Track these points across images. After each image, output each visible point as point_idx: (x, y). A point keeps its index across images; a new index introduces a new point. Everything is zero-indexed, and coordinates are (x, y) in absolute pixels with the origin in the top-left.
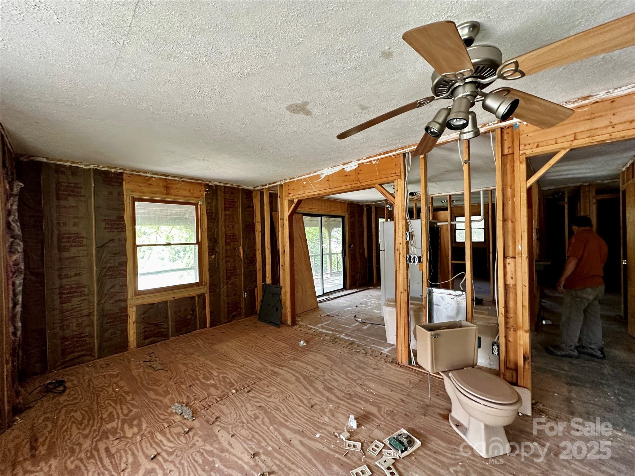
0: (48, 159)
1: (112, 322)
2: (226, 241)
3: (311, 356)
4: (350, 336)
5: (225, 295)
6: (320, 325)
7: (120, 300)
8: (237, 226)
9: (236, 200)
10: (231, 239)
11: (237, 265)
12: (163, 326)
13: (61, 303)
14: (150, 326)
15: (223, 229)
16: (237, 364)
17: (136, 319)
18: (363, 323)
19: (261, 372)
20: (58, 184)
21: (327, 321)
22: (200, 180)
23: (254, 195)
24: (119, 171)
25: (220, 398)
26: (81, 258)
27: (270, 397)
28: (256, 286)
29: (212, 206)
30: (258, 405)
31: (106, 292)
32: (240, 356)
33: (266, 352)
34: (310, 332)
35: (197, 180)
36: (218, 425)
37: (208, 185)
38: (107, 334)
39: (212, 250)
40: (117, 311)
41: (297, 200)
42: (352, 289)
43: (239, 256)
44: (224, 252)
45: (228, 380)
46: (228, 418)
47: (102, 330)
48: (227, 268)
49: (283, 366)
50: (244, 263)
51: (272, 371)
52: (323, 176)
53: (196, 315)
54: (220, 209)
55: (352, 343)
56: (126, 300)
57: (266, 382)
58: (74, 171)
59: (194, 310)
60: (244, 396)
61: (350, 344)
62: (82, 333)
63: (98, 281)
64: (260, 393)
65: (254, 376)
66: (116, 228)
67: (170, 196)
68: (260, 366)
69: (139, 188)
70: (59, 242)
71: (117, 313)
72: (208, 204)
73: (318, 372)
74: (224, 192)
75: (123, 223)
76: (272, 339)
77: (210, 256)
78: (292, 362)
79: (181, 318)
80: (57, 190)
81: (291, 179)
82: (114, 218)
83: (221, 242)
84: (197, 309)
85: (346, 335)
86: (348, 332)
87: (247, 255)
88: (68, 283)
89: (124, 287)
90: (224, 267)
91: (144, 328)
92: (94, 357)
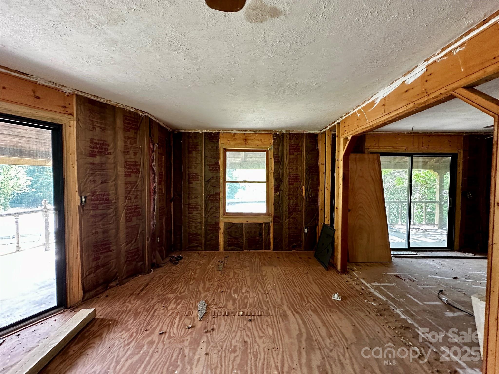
0: (185, 130)
1: (211, 230)
2: (289, 181)
3: (335, 317)
4: (412, 316)
5: (287, 227)
6: (377, 284)
7: (216, 217)
8: (300, 168)
9: (300, 145)
10: (295, 179)
11: (299, 203)
12: (240, 240)
13: (189, 213)
14: (232, 238)
15: (288, 170)
16: (263, 290)
17: (224, 231)
18: (450, 306)
19: (275, 307)
20: (189, 144)
21: (390, 282)
22: (270, 131)
23: (319, 138)
24: (217, 132)
25: (228, 313)
26: (198, 188)
27: (260, 337)
28: (318, 224)
29: (278, 152)
30: (246, 339)
31: (209, 210)
32: (272, 283)
33: (294, 290)
34: (358, 288)
35: (267, 131)
36: (207, 336)
37: (276, 134)
38: (209, 237)
39: (277, 188)
40: (214, 223)
41: (351, 136)
42: (465, 252)
43: (301, 195)
44: (287, 190)
45: (246, 301)
46: (217, 334)
47: (206, 234)
48: (289, 204)
49: (297, 312)
50: (306, 201)
51: (284, 312)
52: (378, 101)
53: (262, 238)
54: (285, 153)
55: (408, 328)
56: (219, 218)
57: (269, 320)
58: (196, 135)
59: (261, 234)
60: (243, 323)
61: (402, 327)
62: (197, 233)
63: (205, 202)
64: (256, 328)
65: (265, 308)
66: (215, 170)
67: (248, 146)
68: (279, 301)
69: (228, 142)
70: (189, 178)
71: (214, 225)
72: (275, 149)
73: (328, 341)
74: (290, 139)
75: (218, 166)
76: (311, 279)
77: (275, 193)
78: (310, 312)
79: (251, 237)
80: (188, 147)
81: (347, 114)
82: (214, 163)
83: (286, 182)
84: (264, 233)
85: (406, 312)
86: (413, 309)
87: (309, 194)
88: (192, 202)
89: (218, 209)
90: (287, 203)
91: (228, 238)
92: (202, 248)
